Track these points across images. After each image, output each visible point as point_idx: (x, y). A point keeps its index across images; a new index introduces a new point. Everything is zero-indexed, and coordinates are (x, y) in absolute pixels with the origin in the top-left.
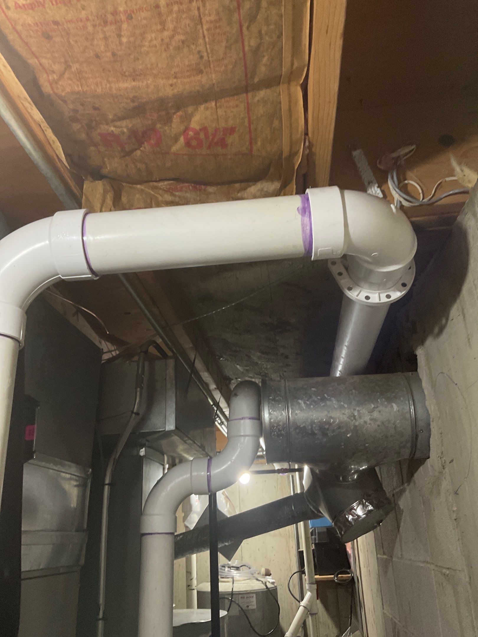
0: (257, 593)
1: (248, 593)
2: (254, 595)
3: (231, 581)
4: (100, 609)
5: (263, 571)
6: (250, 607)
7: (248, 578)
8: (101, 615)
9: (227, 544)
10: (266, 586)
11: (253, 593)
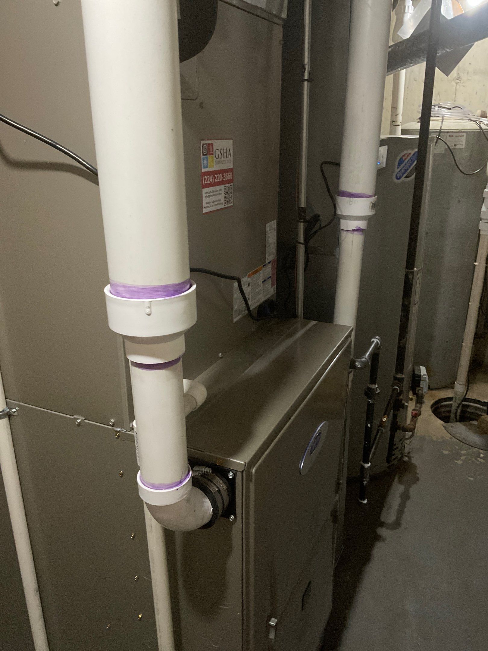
0: (468, 133)
1: (458, 132)
2: (465, 134)
4: (305, 69)
5: (479, 112)
6: (458, 147)
8: (306, 77)
10: (480, 127)
11: (463, 132)
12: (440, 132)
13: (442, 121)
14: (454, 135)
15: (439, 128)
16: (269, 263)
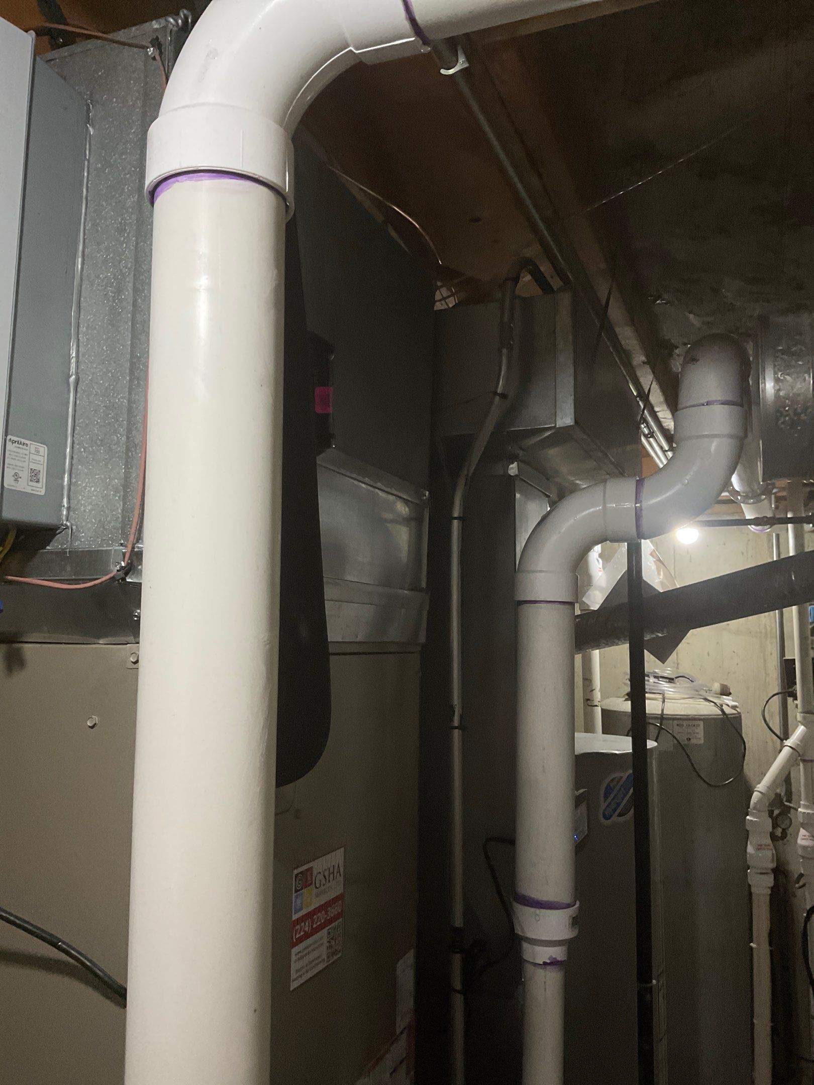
0: (707, 720)
1: (689, 719)
2: (701, 723)
3: (660, 698)
4: (454, 712)
5: (716, 687)
6: (693, 741)
7: (692, 696)
8: (456, 722)
9: (660, 635)
10: (722, 711)
11: (700, 720)
12: (662, 718)
13: (664, 702)
14: (685, 723)
15: (660, 712)
16: (402, 1033)
